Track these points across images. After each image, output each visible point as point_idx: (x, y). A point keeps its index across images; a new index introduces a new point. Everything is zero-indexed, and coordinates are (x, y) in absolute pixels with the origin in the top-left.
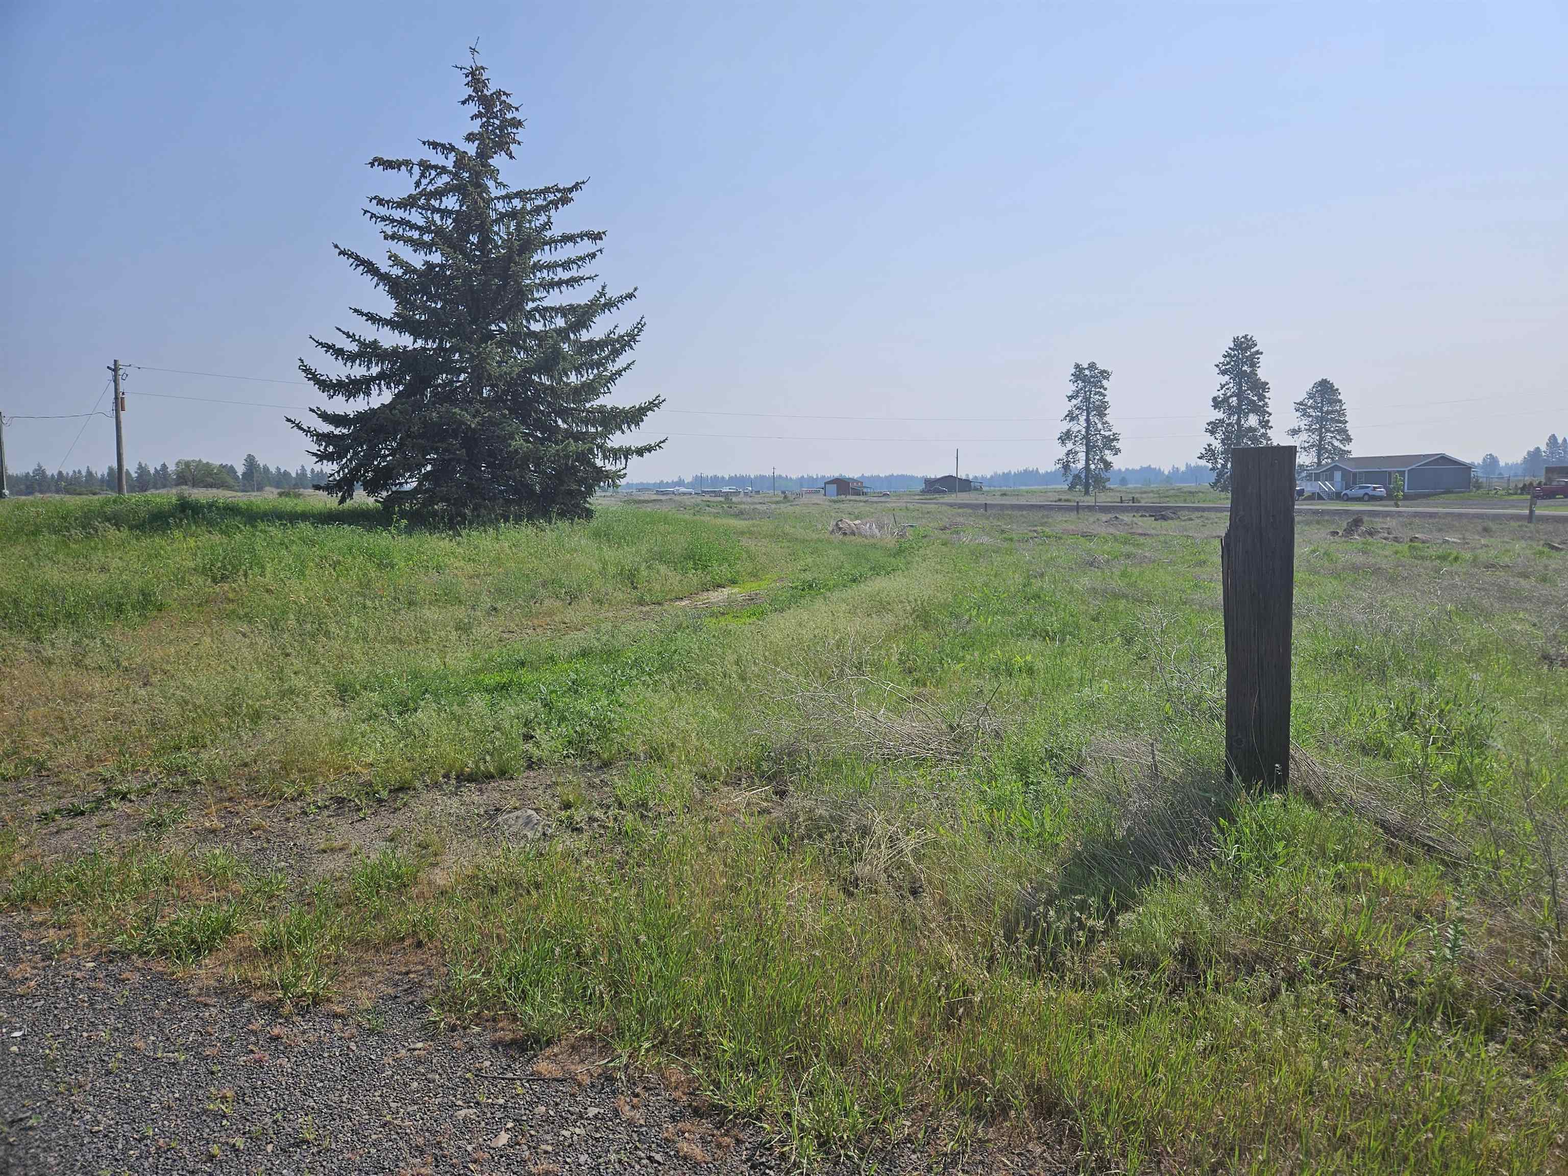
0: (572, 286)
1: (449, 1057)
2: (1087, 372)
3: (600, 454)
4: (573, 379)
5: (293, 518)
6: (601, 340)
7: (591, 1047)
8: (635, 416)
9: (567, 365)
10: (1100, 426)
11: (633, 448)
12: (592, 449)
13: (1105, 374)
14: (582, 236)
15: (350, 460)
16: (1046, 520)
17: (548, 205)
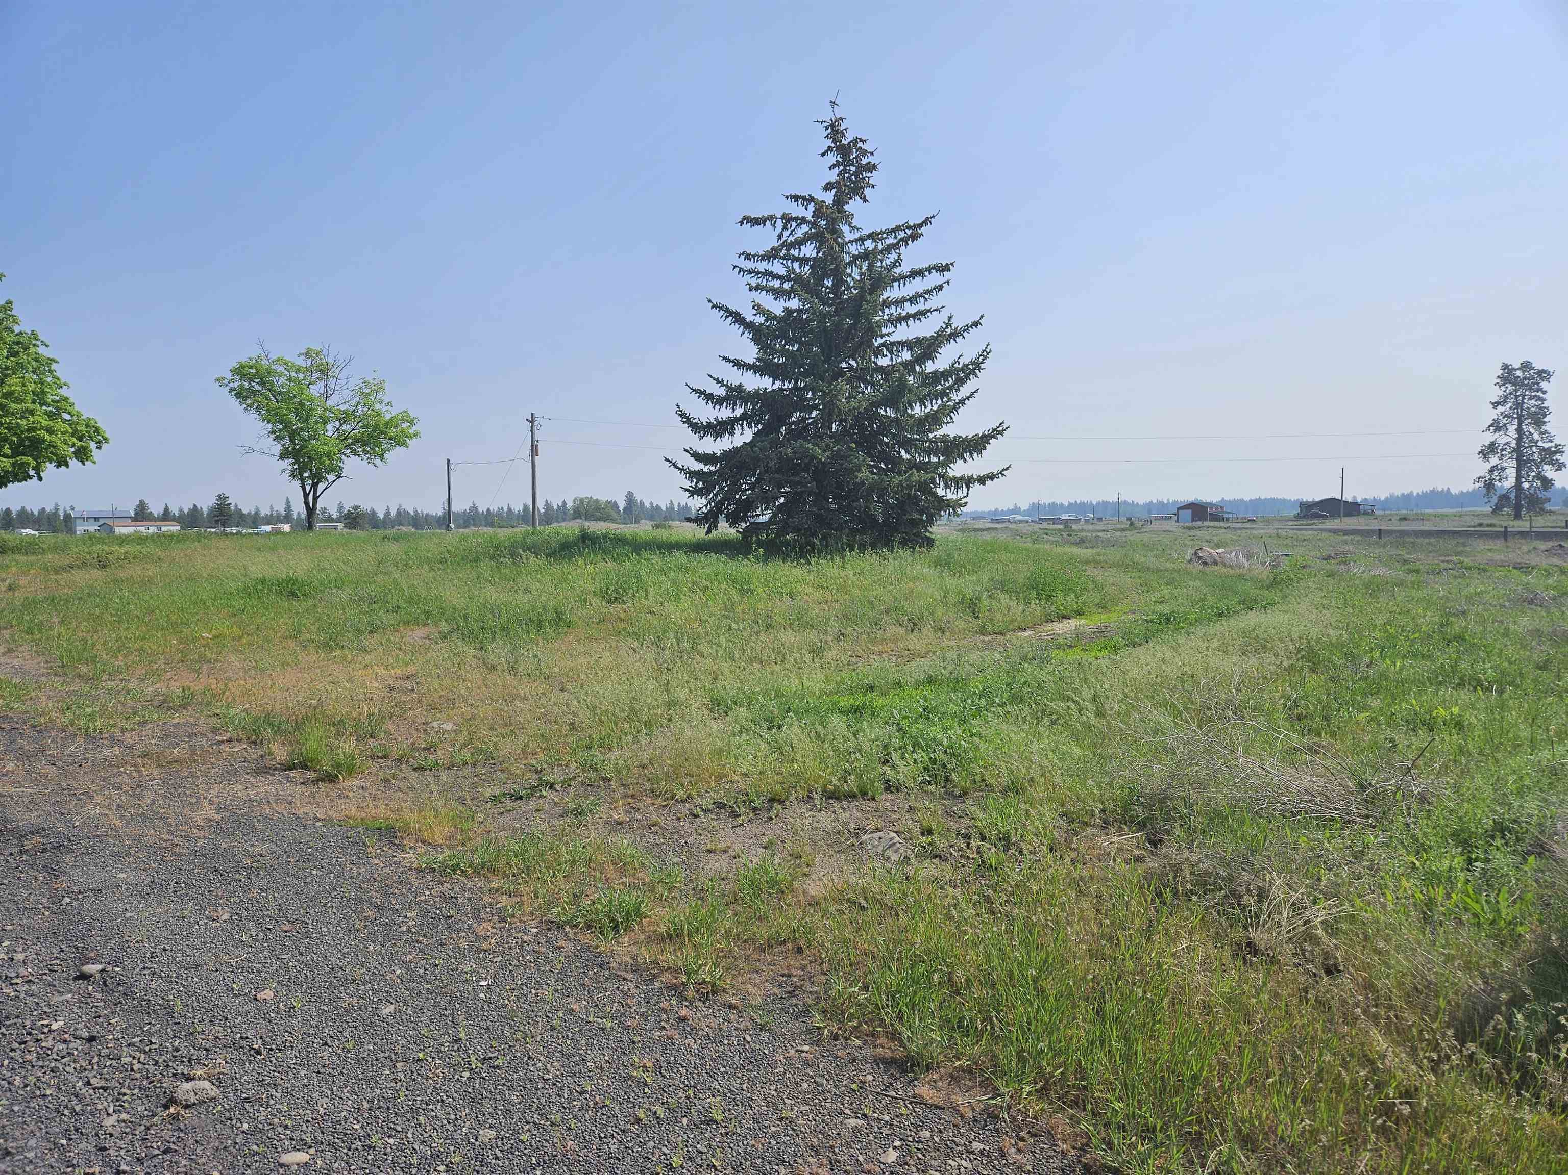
0: (919, 319)
1: (834, 1065)
2: (1519, 373)
3: (942, 483)
4: (917, 410)
5: (670, 547)
6: (946, 370)
7: (970, 1079)
8: (978, 444)
9: (912, 397)
10: (1536, 436)
11: (975, 477)
12: (935, 479)
13: (1544, 375)
14: (929, 270)
15: (716, 495)
16: (1462, 548)
17: (898, 243)
